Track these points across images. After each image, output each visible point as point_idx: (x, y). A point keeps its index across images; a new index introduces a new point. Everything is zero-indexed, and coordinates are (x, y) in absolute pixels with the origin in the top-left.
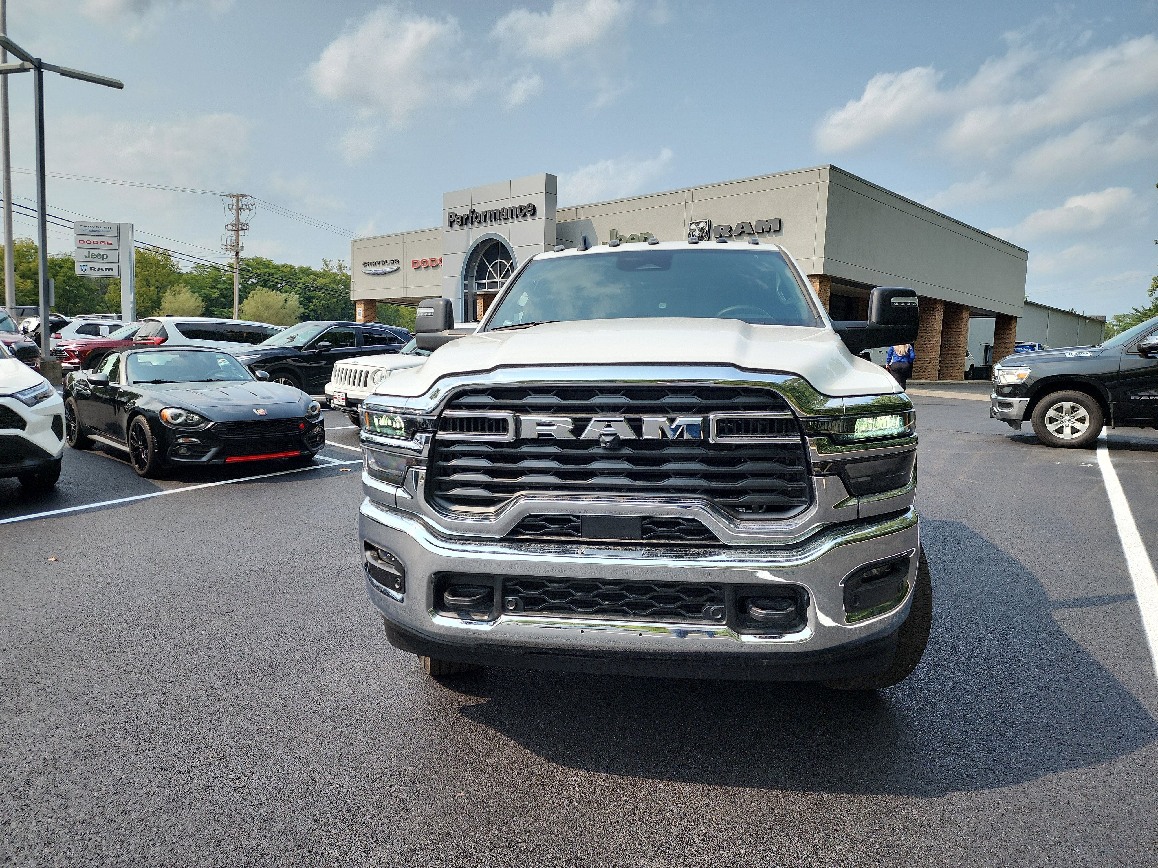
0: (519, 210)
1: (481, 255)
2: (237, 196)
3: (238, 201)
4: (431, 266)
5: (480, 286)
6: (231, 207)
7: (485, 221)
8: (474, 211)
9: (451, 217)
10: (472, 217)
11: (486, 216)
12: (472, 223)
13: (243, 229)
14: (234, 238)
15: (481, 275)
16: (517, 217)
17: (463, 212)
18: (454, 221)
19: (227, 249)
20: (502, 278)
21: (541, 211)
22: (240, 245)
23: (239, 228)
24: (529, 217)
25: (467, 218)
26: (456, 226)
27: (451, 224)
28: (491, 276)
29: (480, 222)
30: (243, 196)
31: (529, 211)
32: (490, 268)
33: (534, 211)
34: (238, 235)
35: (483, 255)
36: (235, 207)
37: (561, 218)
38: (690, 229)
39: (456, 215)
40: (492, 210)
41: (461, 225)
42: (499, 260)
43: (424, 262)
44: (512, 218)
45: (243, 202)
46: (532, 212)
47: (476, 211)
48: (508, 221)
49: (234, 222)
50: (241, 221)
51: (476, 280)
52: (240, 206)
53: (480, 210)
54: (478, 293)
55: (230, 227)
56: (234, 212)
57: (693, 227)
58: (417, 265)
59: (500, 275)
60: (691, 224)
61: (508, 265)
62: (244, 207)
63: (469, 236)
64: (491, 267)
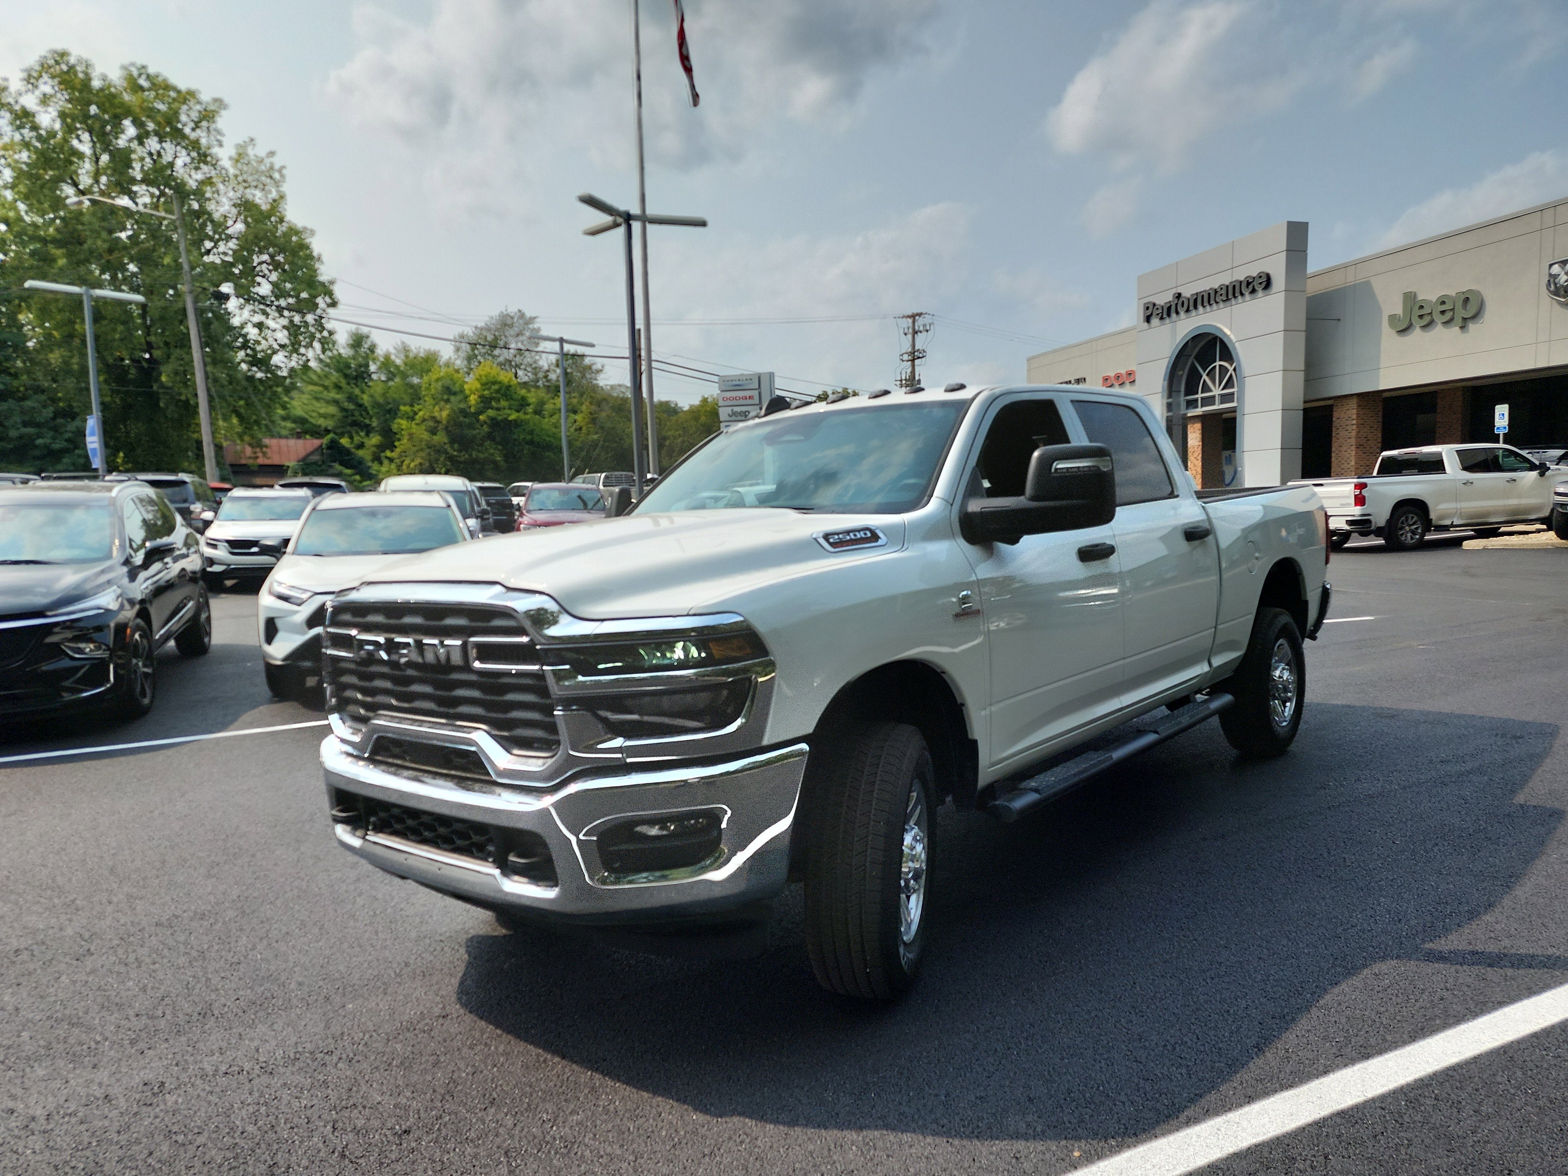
0: (1244, 285)
1: (1191, 359)
2: (913, 316)
3: (914, 322)
4: (1127, 382)
5: (1192, 404)
6: (906, 330)
7: (1196, 307)
8: (1179, 296)
9: (1148, 308)
10: (1176, 304)
11: (1196, 300)
12: (1177, 313)
13: (919, 358)
14: (909, 370)
15: (1191, 389)
16: (1242, 294)
17: (1164, 299)
18: (1152, 314)
19: (901, 386)
20: (1223, 389)
21: (1279, 282)
22: (917, 378)
23: (914, 356)
24: (1260, 293)
25: (1169, 308)
26: (1155, 321)
27: (1148, 319)
28: (1206, 389)
29: (1188, 311)
30: (920, 315)
31: (1260, 283)
32: (1205, 377)
33: (1267, 282)
34: (913, 366)
35: (1196, 358)
36: (911, 330)
37: (1313, 287)
38: (1550, 275)
39: (1154, 305)
40: (1205, 291)
41: (1162, 318)
42: (1218, 363)
43: (1118, 377)
44: (1235, 297)
45: (920, 322)
46: (1264, 284)
47: (1183, 295)
48: (1228, 303)
49: (910, 350)
50: (917, 348)
51: (1186, 395)
52: (917, 328)
53: (1188, 292)
54: (1189, 415)
55: (906, 357)
56: (910, 337)
57: (1556, 269)
58: (1109, 383)
59: (1220, 385)
60: (1551, 265)
61: (1231, 369)
62: (921, 328)
63: (1174, 333)
64: (1207, 375)
